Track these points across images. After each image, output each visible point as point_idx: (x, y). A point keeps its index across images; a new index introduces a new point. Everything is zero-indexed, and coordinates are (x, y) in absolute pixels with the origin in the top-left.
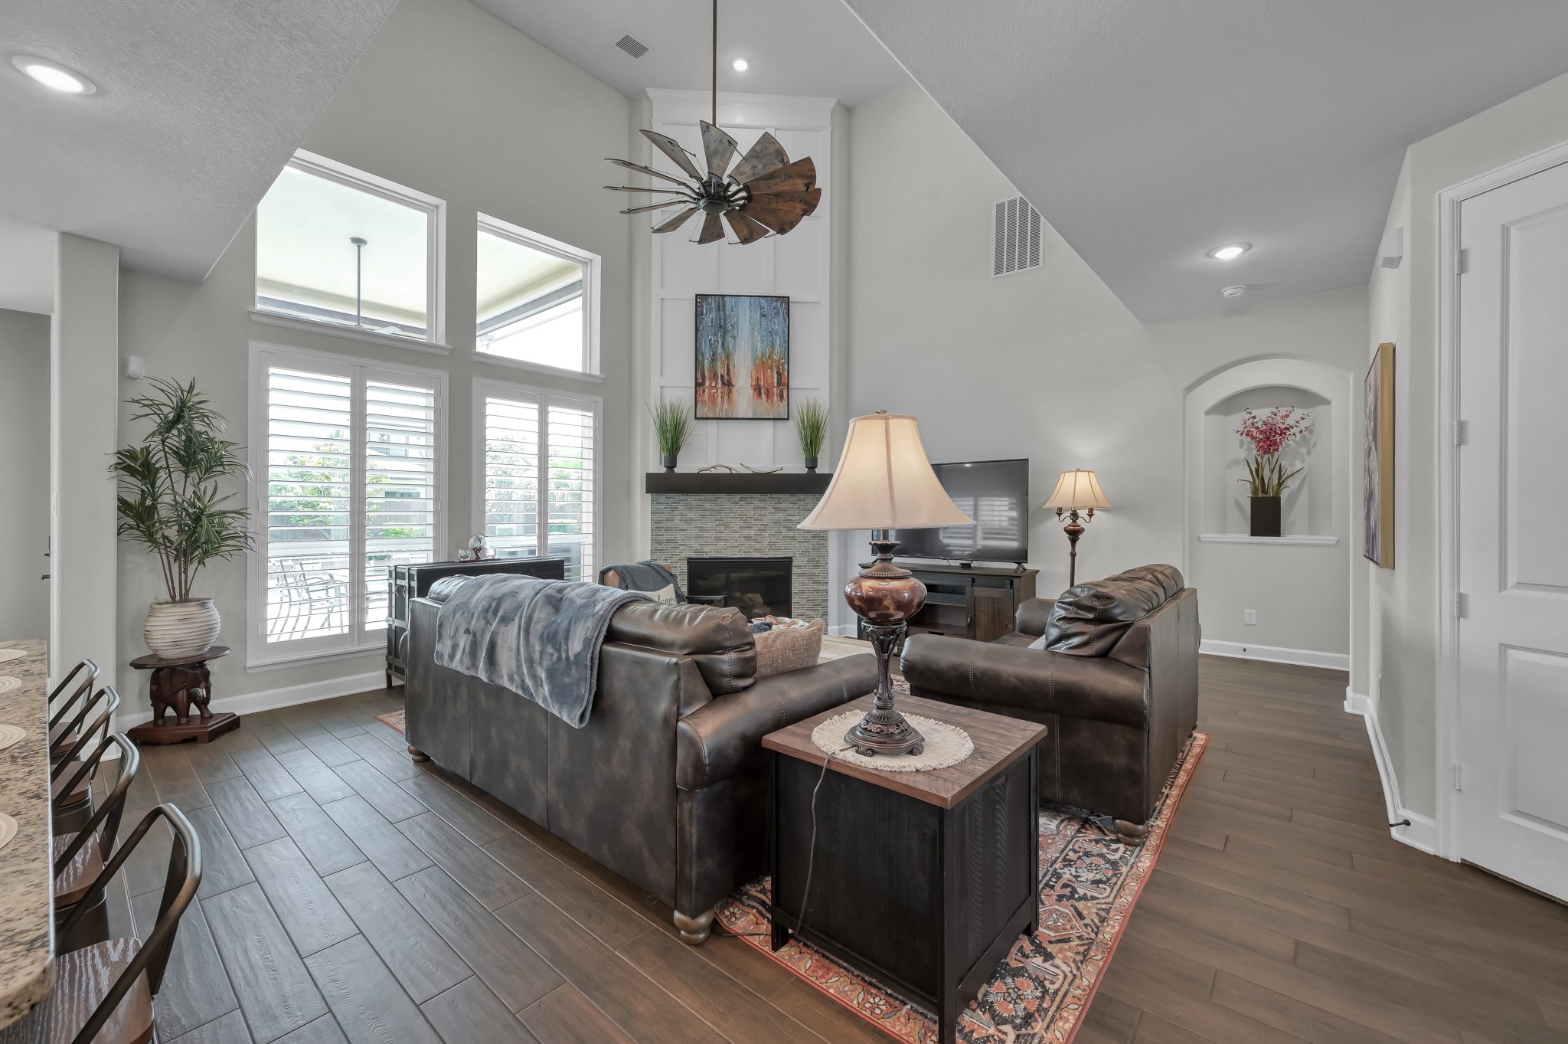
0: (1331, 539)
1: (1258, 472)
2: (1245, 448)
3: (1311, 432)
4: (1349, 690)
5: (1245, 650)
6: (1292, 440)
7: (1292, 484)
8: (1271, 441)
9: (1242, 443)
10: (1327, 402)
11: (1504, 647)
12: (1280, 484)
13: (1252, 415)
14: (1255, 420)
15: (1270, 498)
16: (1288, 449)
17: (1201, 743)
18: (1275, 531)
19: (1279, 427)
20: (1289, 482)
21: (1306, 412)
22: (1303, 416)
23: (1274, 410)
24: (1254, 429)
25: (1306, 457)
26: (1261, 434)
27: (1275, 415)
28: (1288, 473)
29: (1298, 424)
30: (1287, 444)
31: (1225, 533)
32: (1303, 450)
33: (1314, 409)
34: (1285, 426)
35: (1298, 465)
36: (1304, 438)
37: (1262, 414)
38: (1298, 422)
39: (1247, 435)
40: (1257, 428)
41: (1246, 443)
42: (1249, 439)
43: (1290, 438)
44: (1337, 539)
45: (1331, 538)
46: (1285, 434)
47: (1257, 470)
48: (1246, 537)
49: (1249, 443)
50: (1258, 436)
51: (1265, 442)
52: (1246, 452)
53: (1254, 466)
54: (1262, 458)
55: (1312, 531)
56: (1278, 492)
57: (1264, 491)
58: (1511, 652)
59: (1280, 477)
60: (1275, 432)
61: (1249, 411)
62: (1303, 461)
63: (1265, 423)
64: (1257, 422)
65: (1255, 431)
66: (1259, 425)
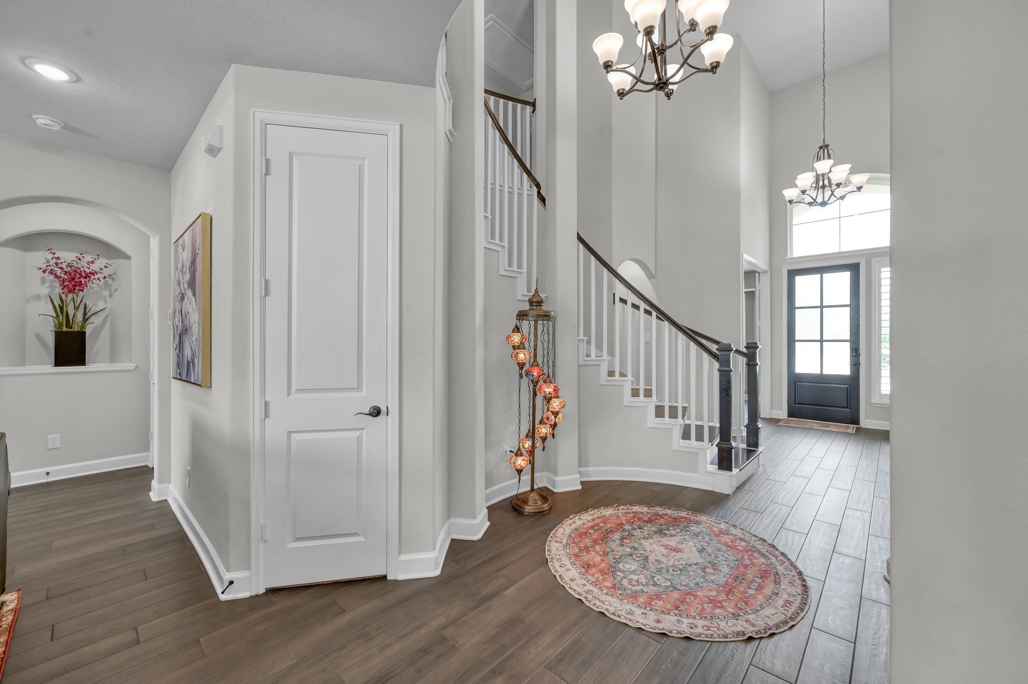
0: (132, 366)
1: (61, 309)
2: (47, 285)
3: (113, 279)
4: (154, 483)
5: (48, 474)
6: (96, 283)
7: (96, 321)
8: (75, 282)
9: (43, 281)
10: (128, 257)
11: (290, 433)
12: (85, 320)
13: (56, 256)
14: (59, 261)
15: (75, 332)
16: (91, 291)
17: (12, 606)
18: (81, 361)
19: (85, 271)
20: (92, 319)
21: (109, 262)
22: (106, 265)
23: (79, 255)
24: (57, 269)
25: (108, 299)
26: (65, 274)
27: (80, 260)
28: (92, 312)
29: (101, 271)
30: (92, 288)
31: (24, 365)
32: (106, 293)
33: (116, 261)
34: (90, 270)
35: (101, 305)
36: (106, 284)
37: (67, 256)
38: (101, 269)
39: (51, 272)
40: (62, 268)
41: (48, 281)
42: (52, 277)
43: (94, 281)
44: (135, 365)
45: (131, 364)
46: (90, 277)
47: (61, 308)
48: (51, 368)
49: (51, 281)
50: (62, 275)
51: (70, 282)
52: (48, 290)
53: (57, 302)
54: (67, 296)
55: (113, 360)
56: (83, 327)
57: (68, 325)
58: (293, 435)
59: (85, 314)
60: (80, 274)
61: (53, 252)
62: (106, 302)
63: (69, 265)
64: (61, 263)
65: (59, 272)
66: (64, 265)
